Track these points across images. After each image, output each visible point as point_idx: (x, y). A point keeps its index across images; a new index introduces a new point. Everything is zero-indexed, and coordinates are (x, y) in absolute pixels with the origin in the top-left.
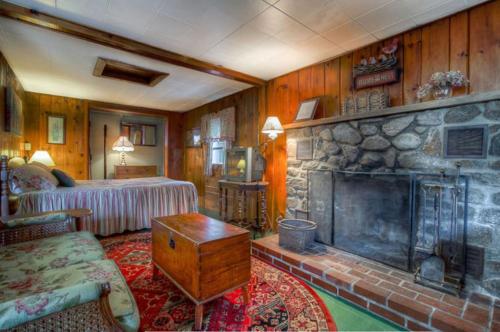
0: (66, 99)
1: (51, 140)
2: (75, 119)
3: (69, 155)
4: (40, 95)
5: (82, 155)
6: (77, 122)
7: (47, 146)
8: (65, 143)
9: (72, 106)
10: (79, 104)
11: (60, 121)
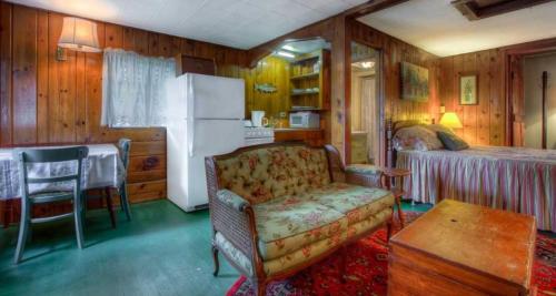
0: (478, 54)
1: (463, 102)
2: (489, 74)
3: (482, 116)
4: (453, 57)
5: (498, 116)
6: (492, 77)
7: (459, 108)
8: (478, 103)
9: (486, 59)
10: (495, 54)
11: (472, 79)
